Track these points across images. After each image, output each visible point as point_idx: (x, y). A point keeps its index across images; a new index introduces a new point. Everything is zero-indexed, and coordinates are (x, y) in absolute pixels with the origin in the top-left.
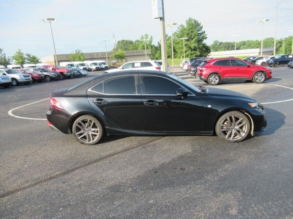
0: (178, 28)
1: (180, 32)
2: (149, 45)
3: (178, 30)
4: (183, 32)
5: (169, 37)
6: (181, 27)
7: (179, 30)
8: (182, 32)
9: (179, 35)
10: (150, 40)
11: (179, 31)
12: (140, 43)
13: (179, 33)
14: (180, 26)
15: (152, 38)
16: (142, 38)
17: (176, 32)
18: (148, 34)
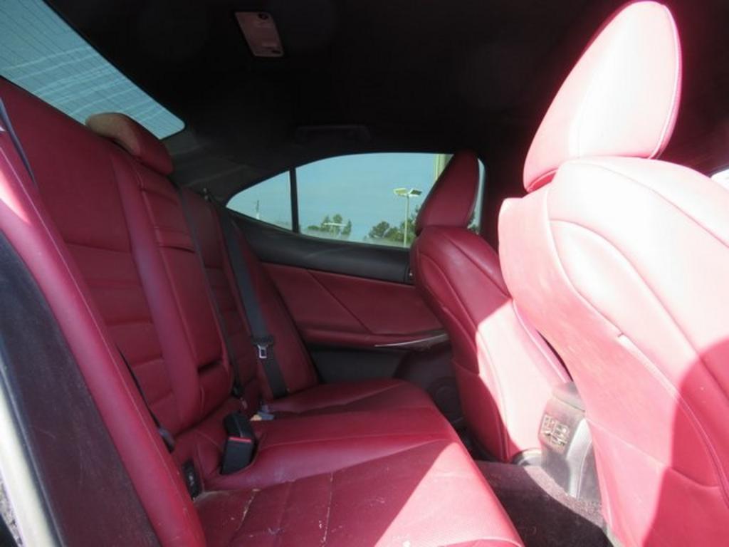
5: (392, 230)
10: (345, 230)
15: (349, 226)
16: (327, 220)
17: (411, 218)
18: (342, 217)
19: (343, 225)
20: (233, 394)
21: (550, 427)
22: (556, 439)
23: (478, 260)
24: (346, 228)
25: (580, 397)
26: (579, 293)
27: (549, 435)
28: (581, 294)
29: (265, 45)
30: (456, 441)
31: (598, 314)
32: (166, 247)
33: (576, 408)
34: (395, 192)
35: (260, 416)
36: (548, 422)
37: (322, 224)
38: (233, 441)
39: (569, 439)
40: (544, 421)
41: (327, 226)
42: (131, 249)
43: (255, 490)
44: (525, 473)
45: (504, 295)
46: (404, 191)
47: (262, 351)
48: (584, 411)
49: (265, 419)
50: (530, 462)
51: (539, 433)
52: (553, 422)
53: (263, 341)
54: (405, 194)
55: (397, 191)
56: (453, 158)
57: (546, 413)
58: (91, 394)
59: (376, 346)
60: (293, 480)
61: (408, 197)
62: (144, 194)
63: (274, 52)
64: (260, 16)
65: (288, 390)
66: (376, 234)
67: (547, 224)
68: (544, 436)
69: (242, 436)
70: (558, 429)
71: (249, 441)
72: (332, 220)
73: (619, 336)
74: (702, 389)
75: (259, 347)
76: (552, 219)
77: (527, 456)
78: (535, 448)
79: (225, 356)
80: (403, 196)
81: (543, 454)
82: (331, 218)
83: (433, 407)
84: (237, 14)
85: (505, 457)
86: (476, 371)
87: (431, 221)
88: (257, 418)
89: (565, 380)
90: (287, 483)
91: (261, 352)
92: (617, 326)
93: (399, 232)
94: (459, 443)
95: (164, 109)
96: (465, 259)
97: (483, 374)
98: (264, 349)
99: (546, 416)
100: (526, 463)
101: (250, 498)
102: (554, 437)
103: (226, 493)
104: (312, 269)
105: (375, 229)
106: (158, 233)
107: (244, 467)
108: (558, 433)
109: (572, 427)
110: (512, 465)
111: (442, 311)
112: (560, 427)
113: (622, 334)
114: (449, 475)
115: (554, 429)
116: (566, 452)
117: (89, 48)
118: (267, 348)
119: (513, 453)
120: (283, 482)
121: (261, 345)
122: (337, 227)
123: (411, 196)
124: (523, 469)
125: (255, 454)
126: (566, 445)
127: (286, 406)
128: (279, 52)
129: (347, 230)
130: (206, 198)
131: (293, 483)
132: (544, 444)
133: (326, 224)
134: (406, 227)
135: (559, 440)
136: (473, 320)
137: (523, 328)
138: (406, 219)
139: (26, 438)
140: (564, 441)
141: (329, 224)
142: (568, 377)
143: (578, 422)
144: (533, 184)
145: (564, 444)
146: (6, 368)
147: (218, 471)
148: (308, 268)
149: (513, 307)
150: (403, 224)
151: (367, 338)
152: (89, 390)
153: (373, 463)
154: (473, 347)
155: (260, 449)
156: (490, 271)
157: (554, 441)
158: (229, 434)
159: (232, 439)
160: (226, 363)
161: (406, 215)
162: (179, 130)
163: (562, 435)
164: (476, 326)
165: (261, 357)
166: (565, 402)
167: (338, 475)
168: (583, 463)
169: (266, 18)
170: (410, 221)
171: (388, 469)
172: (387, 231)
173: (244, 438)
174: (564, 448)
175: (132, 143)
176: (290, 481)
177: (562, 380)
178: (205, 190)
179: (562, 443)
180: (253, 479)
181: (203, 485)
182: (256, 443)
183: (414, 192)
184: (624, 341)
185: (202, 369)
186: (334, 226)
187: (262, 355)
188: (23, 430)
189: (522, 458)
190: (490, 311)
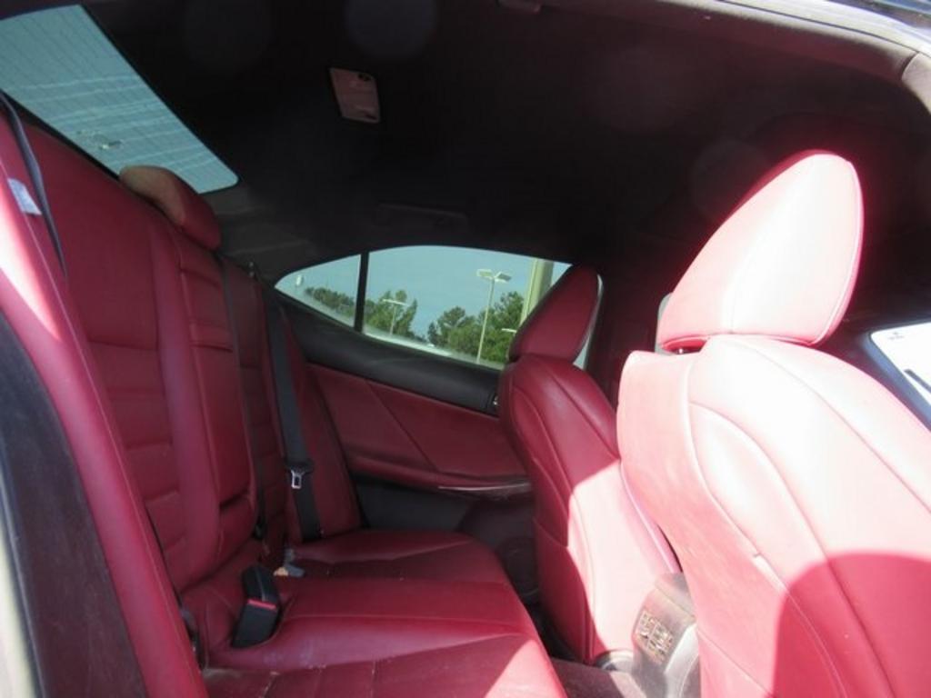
0: (502, 300)
1: (506, 314)
2: (401, 324)
3: (501, 304)
4: (514, 314)
5: (467, 319)
6: (511, 298)
7: (504, 307)
8: (510, 314)
9: (500, 320)
10: (408, 311)
11: (502, 309)
12: (375, 312)
13: (501, 315)
14: (510, 295)
15: (414, 307)
16: (388, 296)
17: (494, 308)
18: (407, 293)
19: (406, 305)
20: (254, 535)
21: (647, 627)
22: (654, 645)
23: (585, 406)
24: (411, 308)
25: (689, 597)
26: (714, 495)
27: (646, 637)
28: (716, 499)
29: (360, 108)
30: (533, 638)
31: (734, 528)
32: (202, 346)
33: (683, 609)
34: (478, 275)
35: (287, 569)
36: (646, 621)
37: (381, 300)
38: (251, 607)
39: (671, 650)
40: (642, 618)
41: (387, 303)
42: (157, 346)
43: (274, 673)
44: (611, 682)
45: (611, 454)
46: (490, 274)
47: (297, 480)
48: (693, 616)
49: (292, 574)
50: (617, 666)
51: (634, 631)
52: (652, 621)
53: (300, 466)
54: (491, 278)
55: (481, 273)
56: (569, 271)
57: (644, 608)
58: (107, 566)
59: (441, 487)
60: (324, 666)
61: (493, 282)
62: (183, 276)
63: (369, 116)
64: (360, 77)
65: (322, 532)
66: (447, 322)
67: (685, 405)
68: (639, 637)
69: (264, 598)
70: (658, 632)
71: (272, 607)
72: (394, 296)
73: (756, 556)
74: (847, 636)
75: (294, 474)
76: (692, 402)
77: (615, 659)
78: (626, 649)
79: (252, 488)
80: (488, 279)
81: (635, 658)
82: (393, 294)
83: (506, 583)
84: (333, 72)
85: (587, 656)
86: (564, 541)
87: (532, 347)
88: (282, 572)
89: (672, 569)
90: (315, 669)
91: (295, 480)
92: (754, 544)
93: (477, 323)
94: (536, 641)
95: (215, 158)
96: (570, 403)
97: (573, 548)
98: (300, 477)
99: (644, 612)
100: (613, 668)
101: (266, 685)
102: (652, 642)
103: (236, 674)
104: (371, 379)
105: (446, 315)
106: (193, 327)
107: (262, 641)
108: (658, 637)
109: (675, 632)
110: (595, 669)
111: (533, 462)
112: (660, 630)
113: (760, 554)
114: (524, 688)
115: (653, 632)
116: (665, 662)
117: (137, 78)
118: (303, 477)
119: (598, 652)
120: (311, 667)
121: (295, 471)
122: (399, 306)
123: (497, 280)
124: (609, 676)
125: (278, 627)
126: (666, 655)
127: (318, 554)
128: (373, 118)
129: (411, 312)
130: (252, 274)
131: (323, 670)
132: (637, 647)
133: (385, 300)
134: (486, 317)
135: (659, 647)
136: (570, 481)
137: (629, 498)
138: (487, 310)
139: (31, 633)
140: (663, 649)
141: (390, 301)
142: (677, 567)
143: (684, 630)
144: (669, 344)
145: (663, 653)
146: (17, 539)
147: (229, 641)
148: (367, 378)
149: (620, 468)
150: (483, 314)
151: (431, 477)
152: (106, 561)
153: (429, 655)
154: (565, 512)
155: (284, 619)
156: (597, 420)
157: (653, 647)
158: (247, 596)
159: (252, 602)
160: (251, 497)
161: (488, 302)
162: (229, 185)
163: (661, 641)
164: (572, 486)
165: (293, 486)
166: (670, 600)
167: (384, 666)
168: (684, 680)
169: (367, 79)
170: (492, 311)
171: (447, 668)
172: (461, 320)
173: (266, 602)
174: (662, 657)
175: (177, 210)
176: (319, 667)
177: (668, 569)
178: (251, 264)
179: (660, 650)
180: (272, 658)
181: (207, 659)
182: (281, 612)
183: (502, 277)
184: (759, 562)
185: (225, 505)
186: (395, 305)
187: (296, 484)
188: (30, 622)
189: (609, 659)
190: (591, 471)
